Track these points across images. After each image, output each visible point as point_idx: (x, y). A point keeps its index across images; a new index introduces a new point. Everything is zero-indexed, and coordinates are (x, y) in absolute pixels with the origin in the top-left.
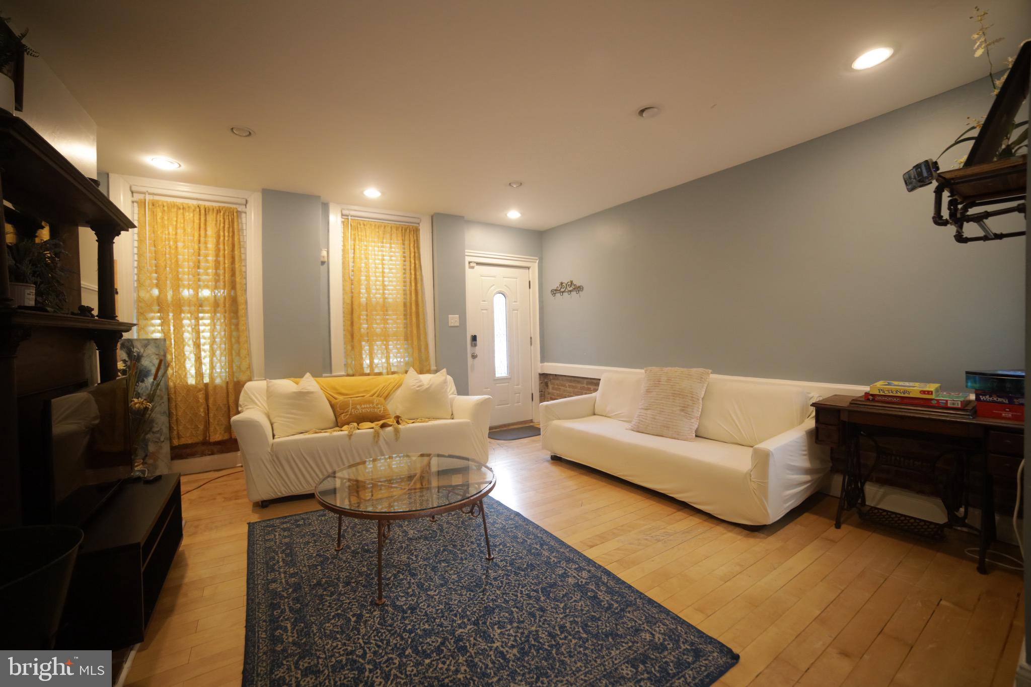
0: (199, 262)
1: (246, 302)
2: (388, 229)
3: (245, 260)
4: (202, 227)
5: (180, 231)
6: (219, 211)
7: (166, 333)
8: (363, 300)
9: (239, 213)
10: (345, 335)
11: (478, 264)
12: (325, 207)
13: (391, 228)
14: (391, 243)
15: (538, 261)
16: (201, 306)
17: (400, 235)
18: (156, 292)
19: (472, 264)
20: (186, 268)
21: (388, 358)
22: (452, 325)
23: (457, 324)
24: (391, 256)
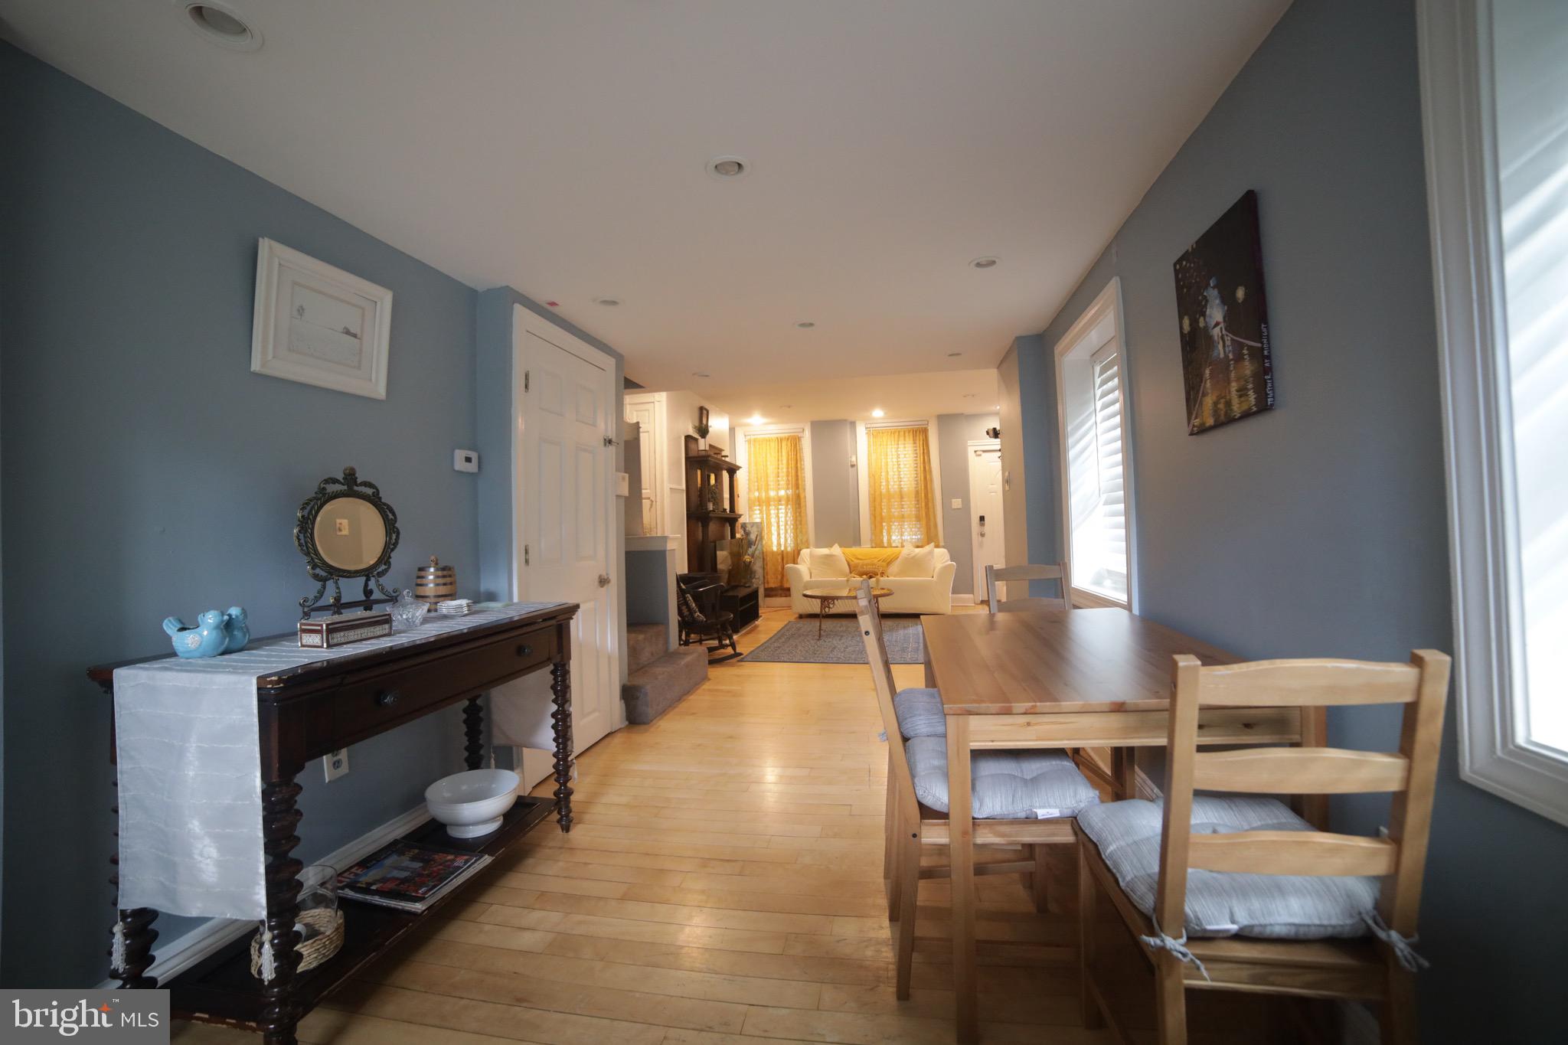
0: (778, 473)
1: (805, 497)
2: (902, 433)
3: (804, 469)
4: (779, 450)
5: (768, 455)
6: (788, 439)
7: (762, 518)
8: (884, 491)
9: (799, 439)
10: (870, 518)
11: (984, 451)
12: (853, 424)
13: (904, 432)
14: (904, 444)
16: (780, 501)
17: (911, 436)
18: (757, 494)
19: (978, 453)
20: (772, 478)
21: (903, 535)
22: (956, 507)
23: (960, 506)
24: (905, 455)
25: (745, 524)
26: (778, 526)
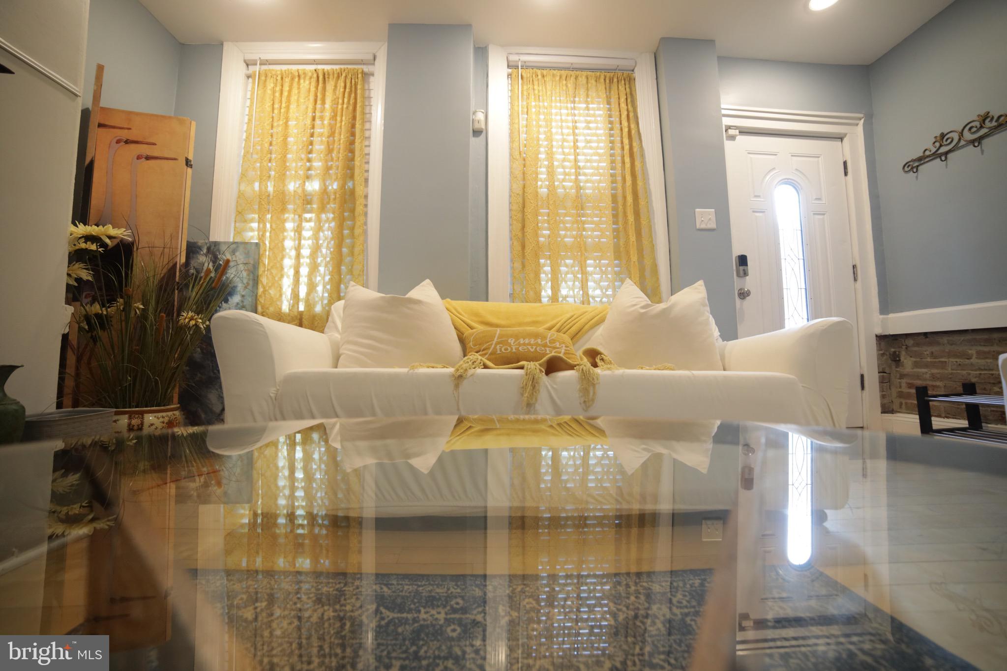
2: (583, 78)
4: (318, 99)
5: (295, 109)
6: (340, 74)
8: (544, 191)
9: (364, 74)
10: (512, 247)
11: (744, 132)
12: (481, 50)
14: (587, 103)
15: (862, 121)
16: (308, 203)
17: (602, 87)
18: (257, 188)
19: (731, 132)
21: (584, 287)
22: (703, 226)
23: (713, 225)
24: (589, 122)
25: (216, 244)
26: (298, 256)
